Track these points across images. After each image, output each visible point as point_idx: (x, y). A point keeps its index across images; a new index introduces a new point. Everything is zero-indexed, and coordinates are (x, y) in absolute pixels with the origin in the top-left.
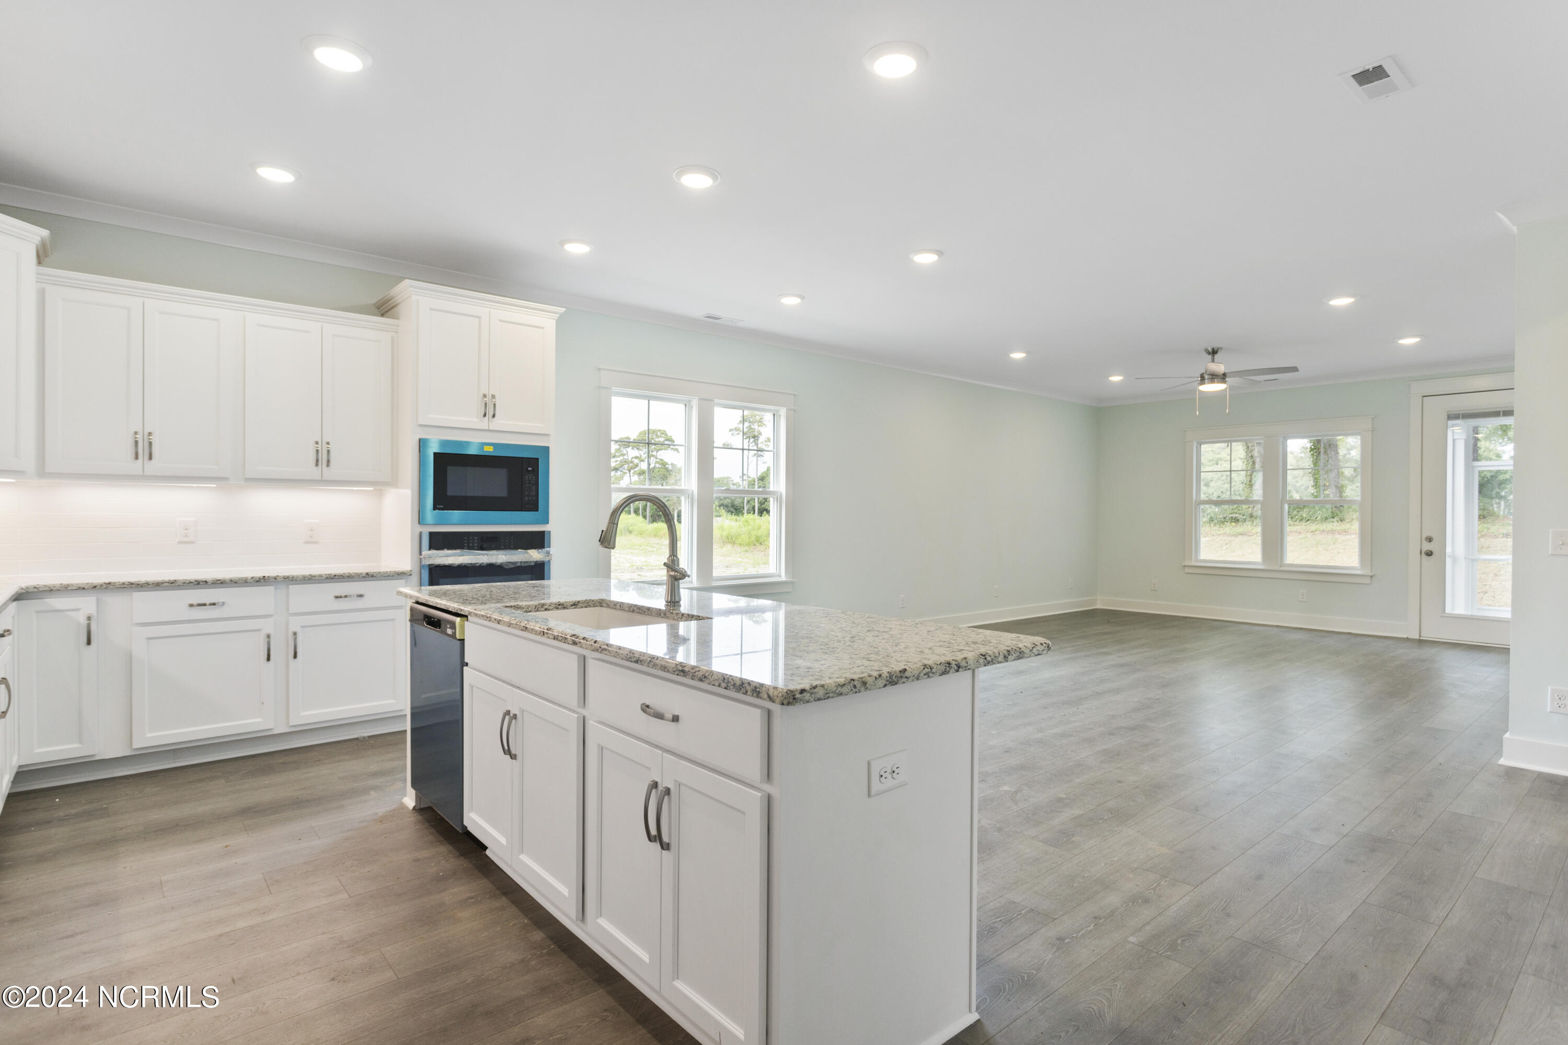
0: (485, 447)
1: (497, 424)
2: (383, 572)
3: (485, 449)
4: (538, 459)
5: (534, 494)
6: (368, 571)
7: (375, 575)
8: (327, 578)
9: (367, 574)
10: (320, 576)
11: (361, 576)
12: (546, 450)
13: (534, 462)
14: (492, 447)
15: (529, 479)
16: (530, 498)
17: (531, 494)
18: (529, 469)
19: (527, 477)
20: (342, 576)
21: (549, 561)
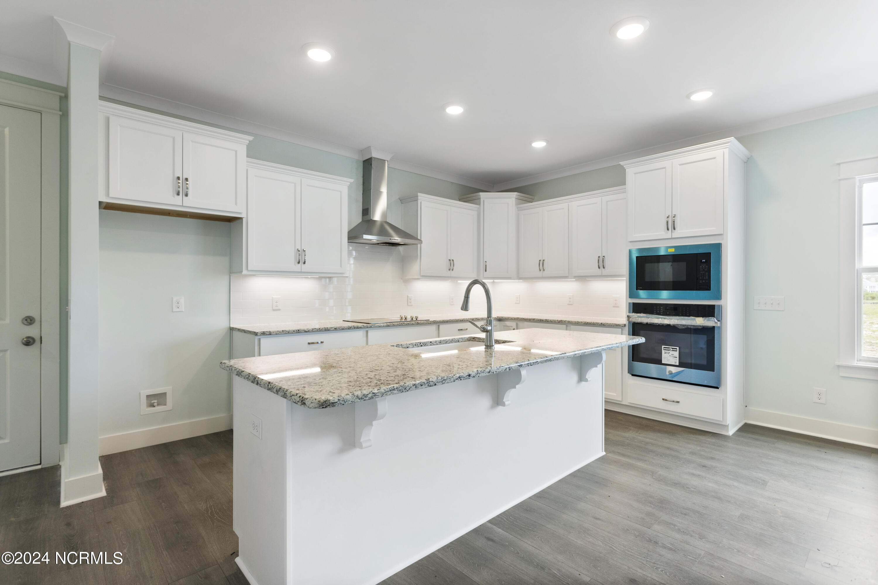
0: (669, 249)
1: (676, 234)
2: (609, 323)
3: (669, 251)
4: (710, 253)
5: (707, 278)
6: (602, 322)
7: (605, 324)
8: (584, 324)
9: (601, 323)
10: (582, 322)
11: (599, 324)
12: (718, 246)
13: (707, 256)
14: (674, 249)
15: (702, 267)
16: (704, 281)
17: (705, 278)
18: (703, 261)
19: (701, 267)
20: (590, 323)
21: (719, 328)
